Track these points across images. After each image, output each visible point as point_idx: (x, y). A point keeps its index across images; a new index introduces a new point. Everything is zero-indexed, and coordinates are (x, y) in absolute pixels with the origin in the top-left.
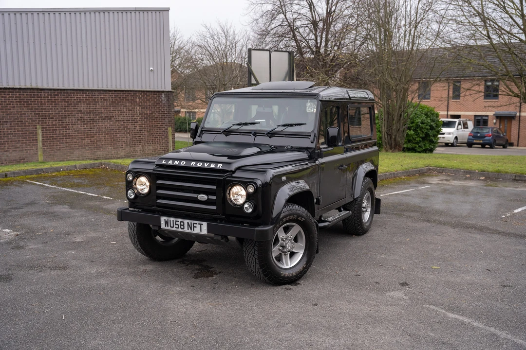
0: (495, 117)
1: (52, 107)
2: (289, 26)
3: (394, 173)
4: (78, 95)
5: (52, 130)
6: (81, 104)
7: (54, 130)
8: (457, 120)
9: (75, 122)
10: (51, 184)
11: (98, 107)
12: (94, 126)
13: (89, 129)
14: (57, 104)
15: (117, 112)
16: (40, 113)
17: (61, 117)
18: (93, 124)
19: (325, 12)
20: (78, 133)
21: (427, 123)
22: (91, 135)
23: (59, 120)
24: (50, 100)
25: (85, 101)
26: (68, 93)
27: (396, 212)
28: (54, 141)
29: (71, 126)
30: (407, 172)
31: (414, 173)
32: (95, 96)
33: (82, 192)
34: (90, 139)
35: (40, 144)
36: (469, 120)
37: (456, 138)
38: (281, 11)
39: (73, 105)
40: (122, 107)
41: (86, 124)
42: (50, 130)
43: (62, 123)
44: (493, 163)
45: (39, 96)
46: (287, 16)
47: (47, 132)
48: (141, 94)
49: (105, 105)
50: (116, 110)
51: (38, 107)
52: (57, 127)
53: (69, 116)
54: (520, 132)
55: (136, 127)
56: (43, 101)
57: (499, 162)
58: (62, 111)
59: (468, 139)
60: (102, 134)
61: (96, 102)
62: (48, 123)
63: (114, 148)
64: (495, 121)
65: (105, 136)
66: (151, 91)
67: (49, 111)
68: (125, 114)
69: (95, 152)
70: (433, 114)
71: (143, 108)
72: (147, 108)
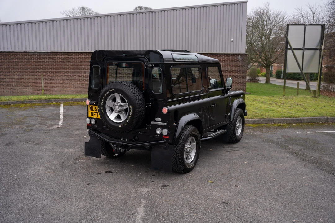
71: (225, 64)
72: (227, 64)
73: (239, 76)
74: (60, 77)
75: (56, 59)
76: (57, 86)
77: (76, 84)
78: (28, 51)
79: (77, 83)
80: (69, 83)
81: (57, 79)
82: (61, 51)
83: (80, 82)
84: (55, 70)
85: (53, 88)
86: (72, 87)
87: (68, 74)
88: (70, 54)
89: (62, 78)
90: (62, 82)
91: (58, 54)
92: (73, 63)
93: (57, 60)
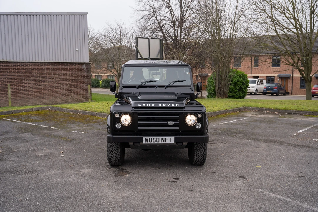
0: (279, 78)
1: (16, 72)
2: (159, 23)
3: (225, 111)
4: (32, 66)
5: (16, 87)
6: (34, 71)
7: (17, 87)
8: (257, 79)
9: (30, 82)
10: (18, 120)
11: (44, 73)
12: (42, 84)
13: (39, 86)
14: (19, 71)
15: (56, 76)
16: (9, 76)
17: (21, 79)
18: (41, 83)
19: (180, 16)
20: (32, 89)
21: (240, 81)
22: (40, 90)
23: (20, 81)
24: (14, 68)
25: (36, 69)
26: (26, 64)
27: (229, 134)
28: (17, 94)
29: (27, 84)
30: (232, 110)
31: (236, 111)
32: (43, 66)
33: (38, 125)
34: (40, 92)
35: (10, 96)
36: (264, 79)
37: (257, 90)
38: (154, 15)
39: (29, 72)
40: (59, 73)
41: (37, 83)
42: (15, 87)
43: (22, 82)
44: (282, 104)
45: (8, 66)
46: (157, 18)
47: (13, 88)
48: (70, 65)
49: (49, 71)
50: (55, 75)
51: (7, 73)
52: (19, 85)
53: (26, 78)
54: (293, 86)
55: (68, 84)
56: (10, 69)
57: (285, 103)
58: (22, 75)
59: (264, 90)
60: (47, 89)
61: (43, 70)
62: (14, 83)
63: (54, 98)
64: (278, 80)
65: (49, 91)
66: (77, 63)
67: (14, 75)
68: (61, 77)
69: (43, 100)
70: (244, 76)
71: (72, 73)
72: (74, 73)
73: (85, 85)
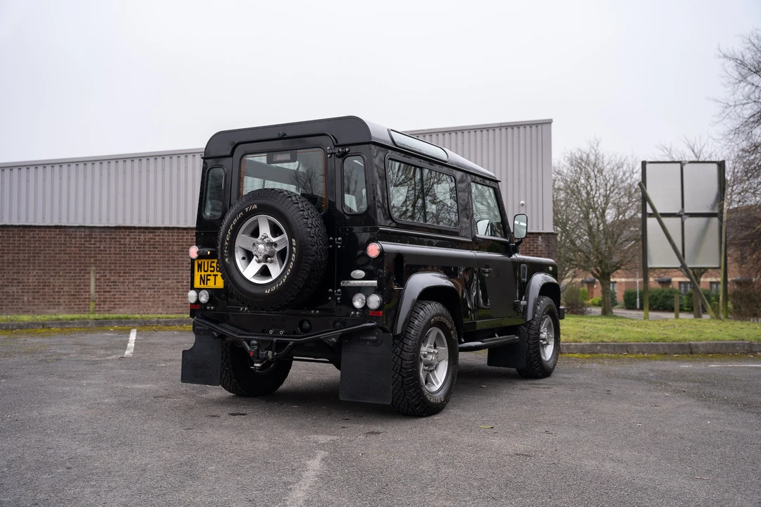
74: (133, 282)
75: (127, 243)
76: (125, 305)
77: (170, 299)
78: (63, 225)
79: (172, 298)
80: (153, 298)
81: (127, 287)
82: (140, 226)
83: (179, 294)
84: (124, 267)
85: (115, 308)
86: (161, 305)
87: (152, 276)
88: (159, 231)
89: (137, 285)
90: (136, 295)
91: (132, 232)
92: (164, 251)
93: (129, 245)
